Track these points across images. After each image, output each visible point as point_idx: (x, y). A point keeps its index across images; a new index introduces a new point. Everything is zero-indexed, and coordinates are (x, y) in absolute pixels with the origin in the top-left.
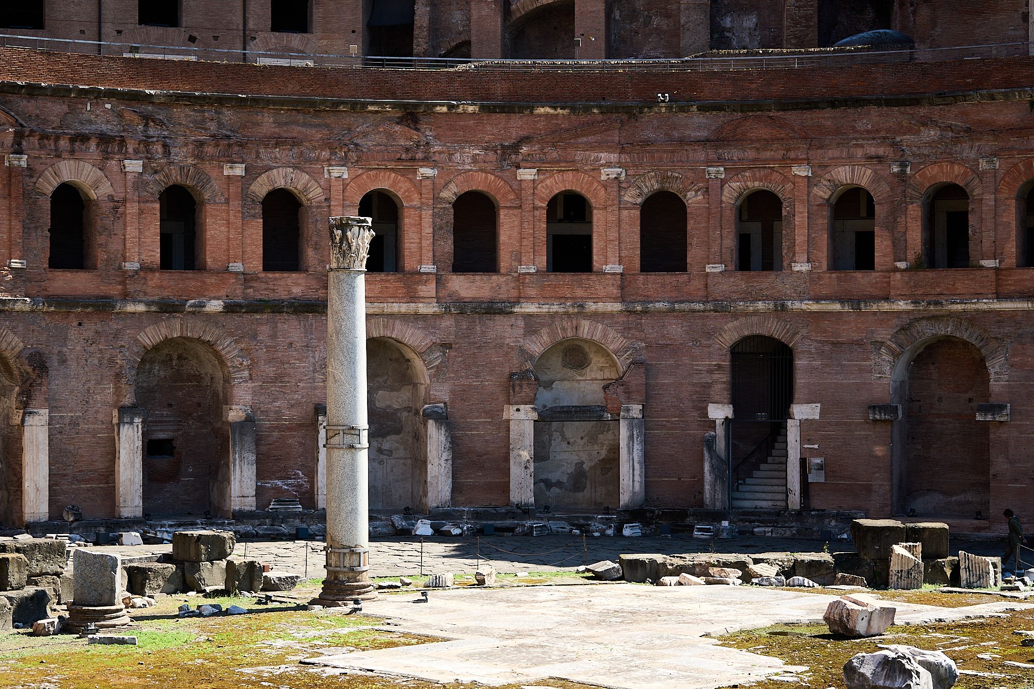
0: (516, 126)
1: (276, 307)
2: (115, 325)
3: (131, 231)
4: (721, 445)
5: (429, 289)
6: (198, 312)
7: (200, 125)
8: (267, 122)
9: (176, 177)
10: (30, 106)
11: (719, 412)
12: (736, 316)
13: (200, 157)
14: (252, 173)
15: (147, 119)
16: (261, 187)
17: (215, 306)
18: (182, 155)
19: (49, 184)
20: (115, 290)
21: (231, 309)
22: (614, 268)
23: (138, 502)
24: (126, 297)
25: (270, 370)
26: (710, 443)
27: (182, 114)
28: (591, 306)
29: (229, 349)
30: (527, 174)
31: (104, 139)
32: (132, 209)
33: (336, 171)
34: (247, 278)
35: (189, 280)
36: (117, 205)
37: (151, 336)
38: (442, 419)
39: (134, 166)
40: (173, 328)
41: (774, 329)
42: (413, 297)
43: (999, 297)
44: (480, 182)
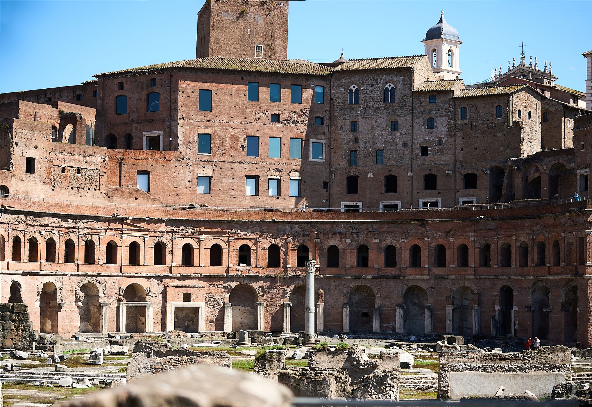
0: (450, 226)
1: (386, 277)
2: (344, 282)
3: (348, 257)
4: (497, 318)
5: (427, 272)
6: (365, 278)
7: (367, 229)
8: (386, 227)
9: (361, 243)
10: (321, 226)
11: (497, 308)
12: (501, 280)
13: (367, 237)
14: (381, 241)
15: (352, 228)
16: (383, 245)
17: (370, 277)
18: (362, 237)
19: (326, 246)
20: (343, 273)
21: (374, 277)
22: (472, 266)
23: (348, 328)
24: (346, 275)
25: (385, 294)
26: (494, 317)
27: (362, 226)
28: (467, 277)
29: (375, 289)
30: (452, 239)
31: (341, 234)
32: (348, 252)
33: (403, 240)
34: (379, 269)
35: (363, 270)
36: (344, 250)
37: (353, 285)
38: (429, 308)
39: (348, 240)
40: (359, 283)
41: (508, 284)
42: (422, 274)
43: (549, 275)
44: (441, 242)
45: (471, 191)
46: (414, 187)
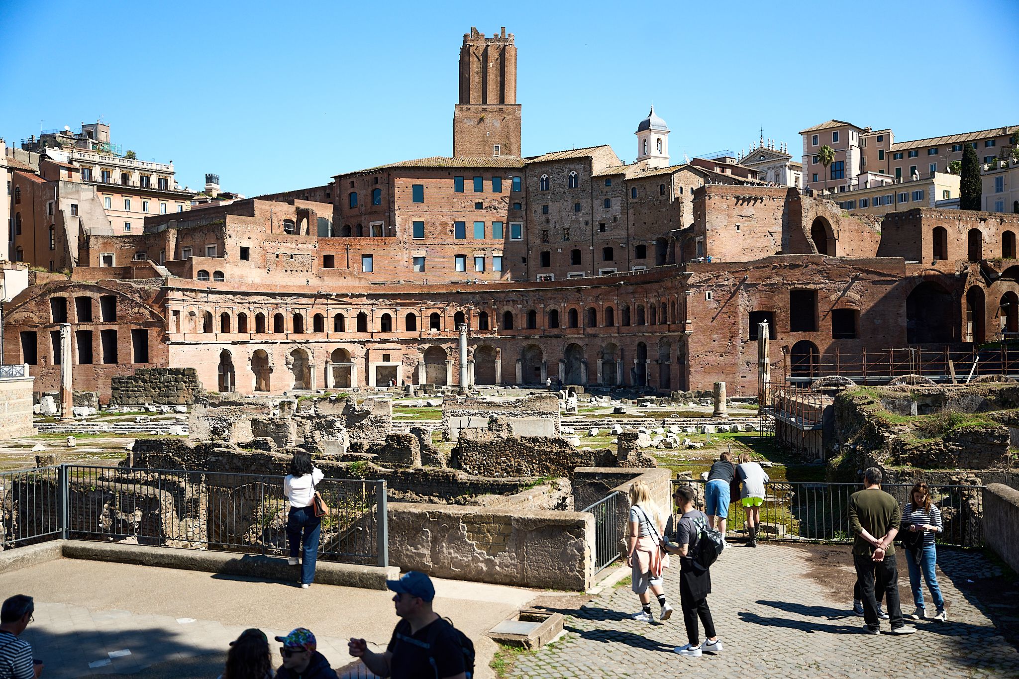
0: (599, 291)
1: (550, 337)
2: (517, 341)
3: (520, 321)
4: (636, 370)
5: (582, 332)
6: (534, 338)
7: (535, 296)
8: (549, 294)
9: (530, 308)
10: (497, 295)
11: (635, 361)
12: (638, 336)
13: (534, 303)
14: (546, 306)
15: (522, 296)
16: (548, 309)
17: (537, 337)
18: (530, 303)
19: (502, 312)
20: (516, 334)
21: (540, 337)
22: (617, 325)
23: (521, 380)
24: (519, 335)
25: (550, 351)
26: (633, 369)
27: (531, 294)
28: (613, 335)
29: (542, 346)
30: (601, 303)
31: (513, 301)
32: (519, 316)
33: (563, 305)
34: (544, 330)
35: (532, 331)
36: (517, 315)
37: (525, 344)
38: (584, 363)
39: (519, 306)
40: (529, 342)
41: (643, 340)
42: (579, 334)
43: (669, 332)
44: (593, 305)
45: (642, 261)
46: (595, 259)
